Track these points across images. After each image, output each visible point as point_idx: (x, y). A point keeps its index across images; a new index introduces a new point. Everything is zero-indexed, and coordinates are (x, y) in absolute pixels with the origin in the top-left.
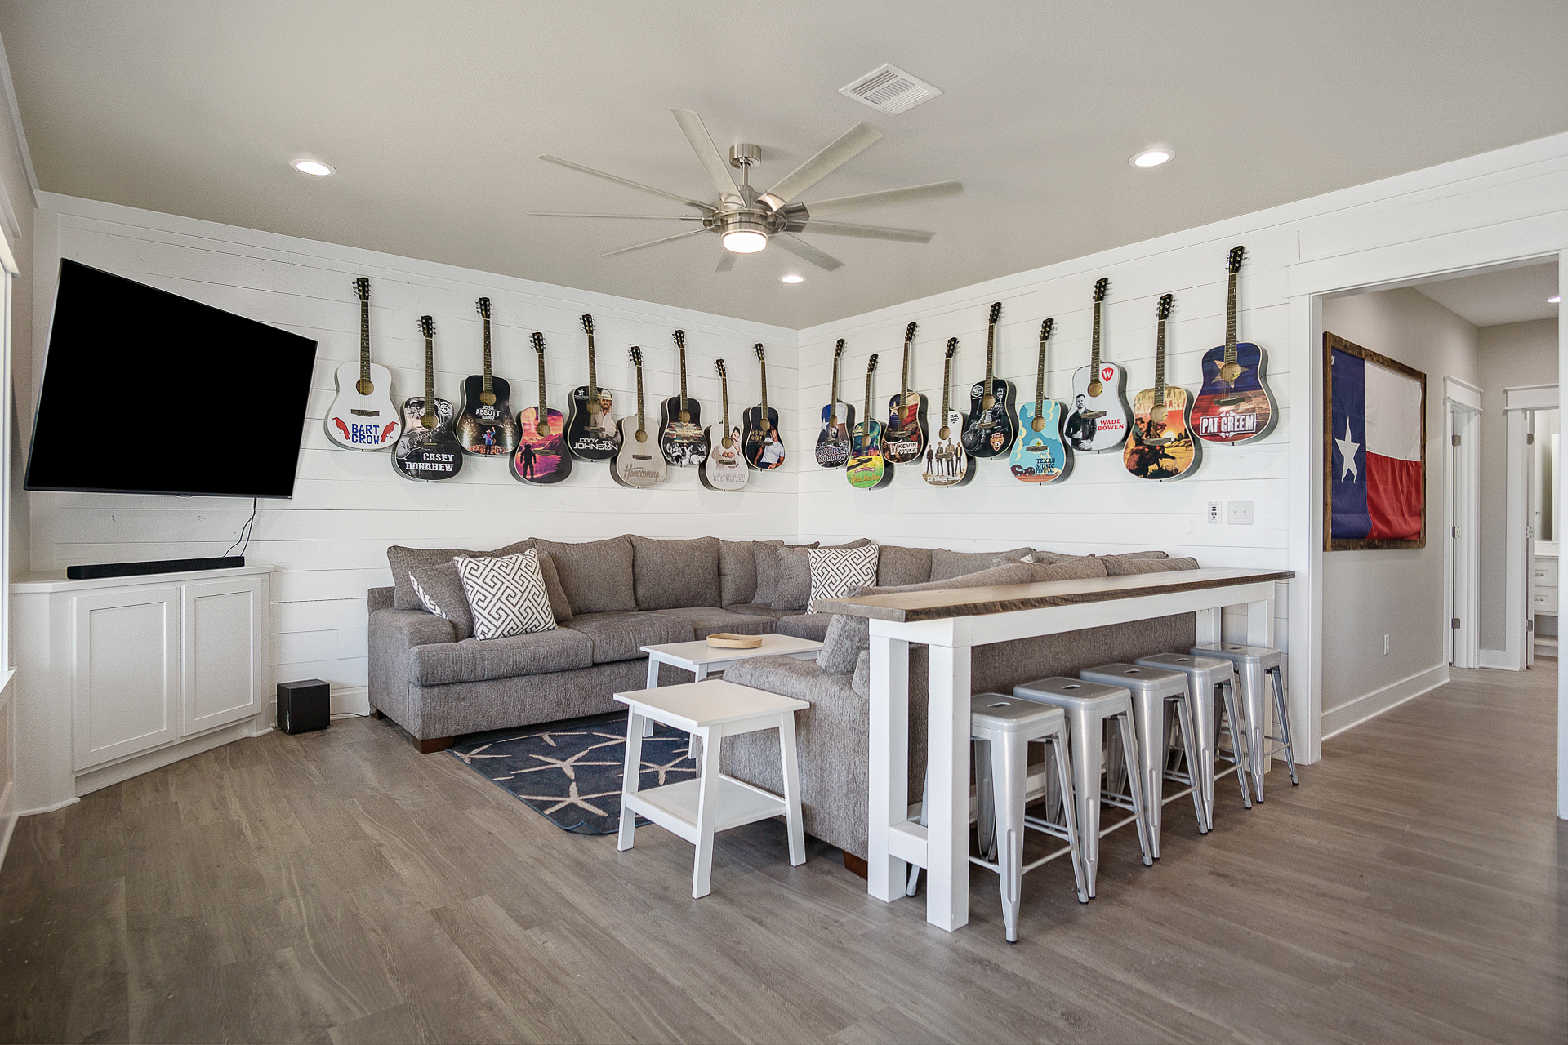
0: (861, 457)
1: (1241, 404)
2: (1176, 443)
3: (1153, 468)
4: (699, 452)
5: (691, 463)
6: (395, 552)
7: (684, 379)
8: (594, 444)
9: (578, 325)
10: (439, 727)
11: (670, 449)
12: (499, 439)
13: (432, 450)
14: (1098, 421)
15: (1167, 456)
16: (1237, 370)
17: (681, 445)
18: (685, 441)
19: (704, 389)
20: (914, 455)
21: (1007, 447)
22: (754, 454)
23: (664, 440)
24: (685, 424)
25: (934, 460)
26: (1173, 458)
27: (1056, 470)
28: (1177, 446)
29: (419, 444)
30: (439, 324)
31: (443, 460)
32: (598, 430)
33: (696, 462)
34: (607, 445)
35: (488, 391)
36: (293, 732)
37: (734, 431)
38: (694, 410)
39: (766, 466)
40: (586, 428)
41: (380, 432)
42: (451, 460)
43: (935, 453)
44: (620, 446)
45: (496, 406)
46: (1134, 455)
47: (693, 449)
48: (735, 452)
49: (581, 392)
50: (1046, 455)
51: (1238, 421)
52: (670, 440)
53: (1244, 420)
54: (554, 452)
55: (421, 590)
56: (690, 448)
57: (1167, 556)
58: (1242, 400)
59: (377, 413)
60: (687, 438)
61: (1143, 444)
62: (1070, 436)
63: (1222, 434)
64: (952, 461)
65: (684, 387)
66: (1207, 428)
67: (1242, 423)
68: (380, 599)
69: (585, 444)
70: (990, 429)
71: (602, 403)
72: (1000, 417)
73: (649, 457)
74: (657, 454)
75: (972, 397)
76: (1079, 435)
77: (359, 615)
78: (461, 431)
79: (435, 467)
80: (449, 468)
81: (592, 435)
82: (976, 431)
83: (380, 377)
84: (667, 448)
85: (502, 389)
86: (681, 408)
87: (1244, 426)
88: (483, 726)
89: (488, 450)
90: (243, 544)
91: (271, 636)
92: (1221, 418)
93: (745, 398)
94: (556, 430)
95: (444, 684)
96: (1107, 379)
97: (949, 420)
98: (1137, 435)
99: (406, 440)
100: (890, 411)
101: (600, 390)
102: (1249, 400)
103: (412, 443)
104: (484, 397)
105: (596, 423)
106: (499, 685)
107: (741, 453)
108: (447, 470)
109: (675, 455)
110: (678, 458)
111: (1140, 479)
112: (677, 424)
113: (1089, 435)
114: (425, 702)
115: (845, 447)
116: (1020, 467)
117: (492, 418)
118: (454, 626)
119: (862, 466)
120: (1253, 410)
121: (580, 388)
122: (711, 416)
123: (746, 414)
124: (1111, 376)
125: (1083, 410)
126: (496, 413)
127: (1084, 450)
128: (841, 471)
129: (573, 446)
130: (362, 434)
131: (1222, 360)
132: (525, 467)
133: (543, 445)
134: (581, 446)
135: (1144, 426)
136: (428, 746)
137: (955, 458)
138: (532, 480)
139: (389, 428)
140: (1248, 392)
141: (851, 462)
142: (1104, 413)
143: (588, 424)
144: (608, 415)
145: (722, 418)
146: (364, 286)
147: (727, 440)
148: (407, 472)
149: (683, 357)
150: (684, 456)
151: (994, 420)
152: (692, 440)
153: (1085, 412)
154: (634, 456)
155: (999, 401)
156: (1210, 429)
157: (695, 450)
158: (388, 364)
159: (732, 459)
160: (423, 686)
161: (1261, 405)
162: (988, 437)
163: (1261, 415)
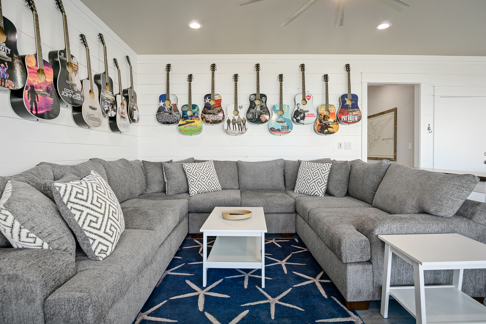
0: (187, 120)
1: (354, 112)
2: (333, 123)
3: (326, 131)
11: (104, 106)
14: (306, 114)
15: (331, 127)
16: (352, 102)
20: (220, 121)
21: (268, 120)
25: (231, 124)
26: (333, 128)
27: (290, 130)
28: (334, 124)
39: (134, 121)
40: (68, 82)
43: (231, 121)
46: (319, 126)
48: (125, 112)
50: (285, 124)
51: (353, 117)
53: (355, 117)
54: (49, 95)
56: (111, 107)
58: (353, 111)
61: (322, 123)
62: (295, 118)
63: (348, 121)
64: (241, 125)
66: (344, 119)
67: (354, 118)
70: (260, 113)
71: (74, 67)
73: (96, 109)
75: (250, 99)
76: (299, 118)
81: (70, 87)
82: (253, 113)
87: (355, 119)
92: (348, 116)
97: (238, 107)
98: (320, 120)
100: (205, 101)
102: (356, 112)
105: (71, 79)
107: (127, 113)
112: (105, 91)
113: (303, 118)
116: (274, 128)
119: (189, 124)
120: (357, 115)
124: (310, 98)
125: (300, 109)
127: (301, 123)
128: (174, 127)
131: (347, 98)
132: (31, 103)
133: (41, 88)
135: (322, 117)
137: (242, 124)
140: (355, 109)
141: (181, 122)
142: (308, 111)
144: (77, 75)
151: (261, 109)
153: (301, 110)
154: (90, 107)
155: (263, 102)
156: (345, 119)
161: (359, 113)
162: (259, 116)
163: (359, 116)
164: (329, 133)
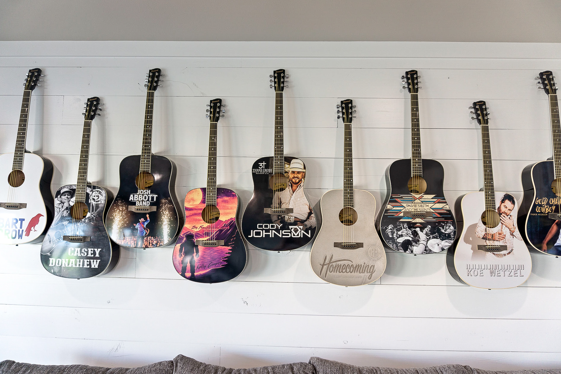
5: (427, 251)
8: (277, 230)
11: (393, 233)
12: (154, 227)
13: (78, 244)
17: (411, 226)
18: (418, 220)
22: (541, 234)
23: (385, 220)
24: (417, 196)
31: (89, 255)
32: (283, 212)
34: (296, 231)
37: (503, 201)
40: (268, 211)
42: (97, 255)
45: (153, 190)
47: (432, 232)
48: (506, 231)
49: (262, 164)
54: (222, 242)
56: (427, 229)
59: (24, 205)
60: (422, 216)
69: (264, 230)
71: (291, 176)
73: (359, 245)
74: (372, 239)
78: (111, 222)
79: (80, 263)
80: (95, 264)
85: (163, 168)
89: (140, 241)
94: (227, 214)
101: (289, 160)
104: (140, 180)
105: (280, 203)
107: (517, 233)
108: (93, 267)
109: (401, 240)
110: (406, 246)
112: (405, 196)
117: (147, 204)
121: (261, 160)
123: (525, 174)
126: (153, 198)
129: (248, 233)
130: (7, 229)
132: (184, 262)
133: (207, 234)
134: (258, 234)
143: (270, 205)
144: (300, 191)
145: (481, 183)
146: (34, 78)
147: (491, 215)
148: (50, 269)
150: (417, 241)
152: (430, 219)
154: (336, 245)
159: (501, 243)
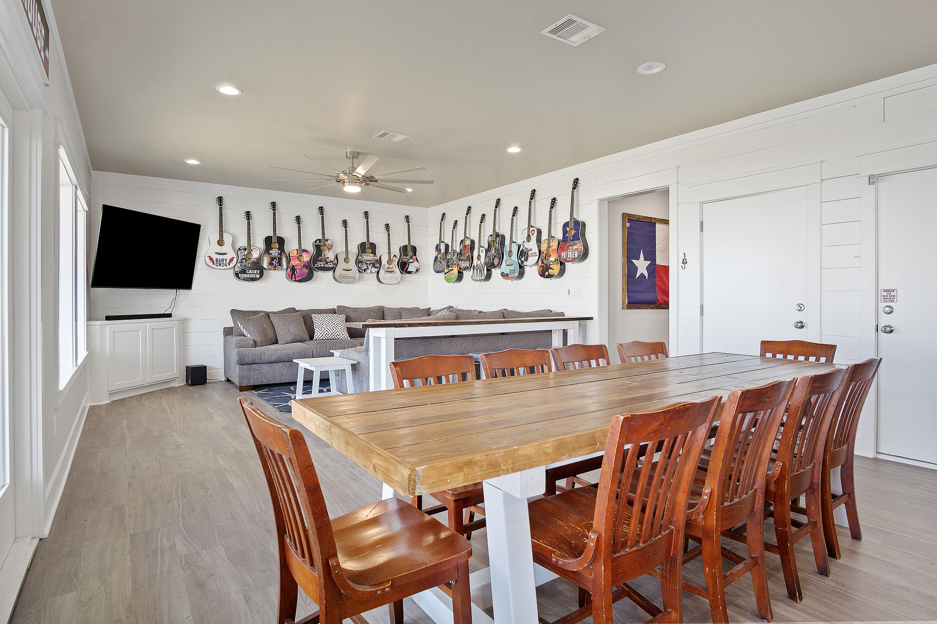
0: (449, 269)
1: (574, 246)
2: (554, 263)
4: (375, 267)
5: (371, 272)
6: (234, 312)
7: (368, 234)
8: (324, 264)
9: (317, 211)
10: (246, 381)
11: (361, 266)
12: (280, 263)
13: (250, 268)
14: (529, 253)
15: (551, 269)
16: (573, 232)
17: (366, 264)
18: (368, 262)
19: (378, 238)
20: (468, 267)
21: (500, 264)
22: (403, 267)
23: (358, 262)
24: (368, 254)
25: (475, 270)
26: (553, 269)
27: (516, 274)
29: (244, 266)
30: (253, 214)
31: (255, 273)
32: (326, 258)
33: (374, 272)
34: (331, 265)
35: (275, 242)
36: (192, 385)
37: (393, 257)
38: (373, 247)
39: (410, 272)
40: (320, 258)
41: (228, 261)
42: (258, 273)
43: (475, 266)
44: (336, 265)
45: (278, 249)
46: (541, 268)
48: (394, 266)
49: (318, 242)
50: (512, 268)
51: (573, 254)
52: (361, 262)
53: (575, 253)
54: (305, 268)
55: (242, 327)
56: (371, 265)
57: (551, 311)
58: (574, 244)
59: (226, 254)
60: (370, 261)
61: (544, 263)
62: (520, 259)
63: (568, 259)
65: (368, 237)
68: (228, 332)
69: (319, 264)
70: (494, 256)
71: (328, 246)
72: (497, 251)
73: (351, 270)
74: (355, 268)
75: (488, 241)
76: (523, 259)
77: (219, 338)
78: (263, 260)
79: (252, 276)
80: (258, 276)
81: (323, 260)
82: (489, 257)
83: (227, 238)
84: (359, 266)
85: (281, 241)
86: (367, 247)
87: (574, 256)
88: (265, 382)
89: (275, 268)
90: (172, 308)
91: (183, 346)
92: (568, 252)
93: (399, 240)
94: (306, 258)
95: (249, 364)
96: (533, 235)
97: (481, 251)
98: (542, 259)
99: (239, 265)
100: (460, 247)
101: (327, 240)
102: (576, 245)
103: (241, 266)
104: (273, 245)
105: (325, 255)
106: (272, 365)
109: (363, 268)
110: (365, 270)
111: (542, 278)
112: (365, 254)
113: (527, 259)
114: (240, 371)
115: (444, 263)
116: (504, 273)
117: (277, 254)
118: (255, 341)
119: (450, 273)
120: (578, 249)
121: (317, 240)
122: (382, 251)
123: (400, 249)
124: (534, 233)
126: (279, 252)
127: (525, 265)
128: (442, 275)
129: (314, 265)
130: (220, 263)
131: (569, 227)
132: (292, 275)
134: (318, 265)
135: (544, 256)
136: (242, 389)
137: (482, 269)
138: (295, 281)
139: (232, 260)
140: (576, 241)
141: (446, 271)
142: (532, 250)
143: (321, 256)
144: (331, 251)
145: (387, 251)
146: (220, 200)
147: (390, 261)
148: (239, 278)
149: (367, 223)
150: (368, 269)
151: (495, 252)
152: (372, 262)
153: (525, 249)
154: (343, 270)
155: (497, 243)
157: (374, 266)
158: (231, 232)
159: (392, 270)
160: (239, 364)
161: (580, 247)
162: (493, 259)
163: (580, 251)
164: (550, 276)
